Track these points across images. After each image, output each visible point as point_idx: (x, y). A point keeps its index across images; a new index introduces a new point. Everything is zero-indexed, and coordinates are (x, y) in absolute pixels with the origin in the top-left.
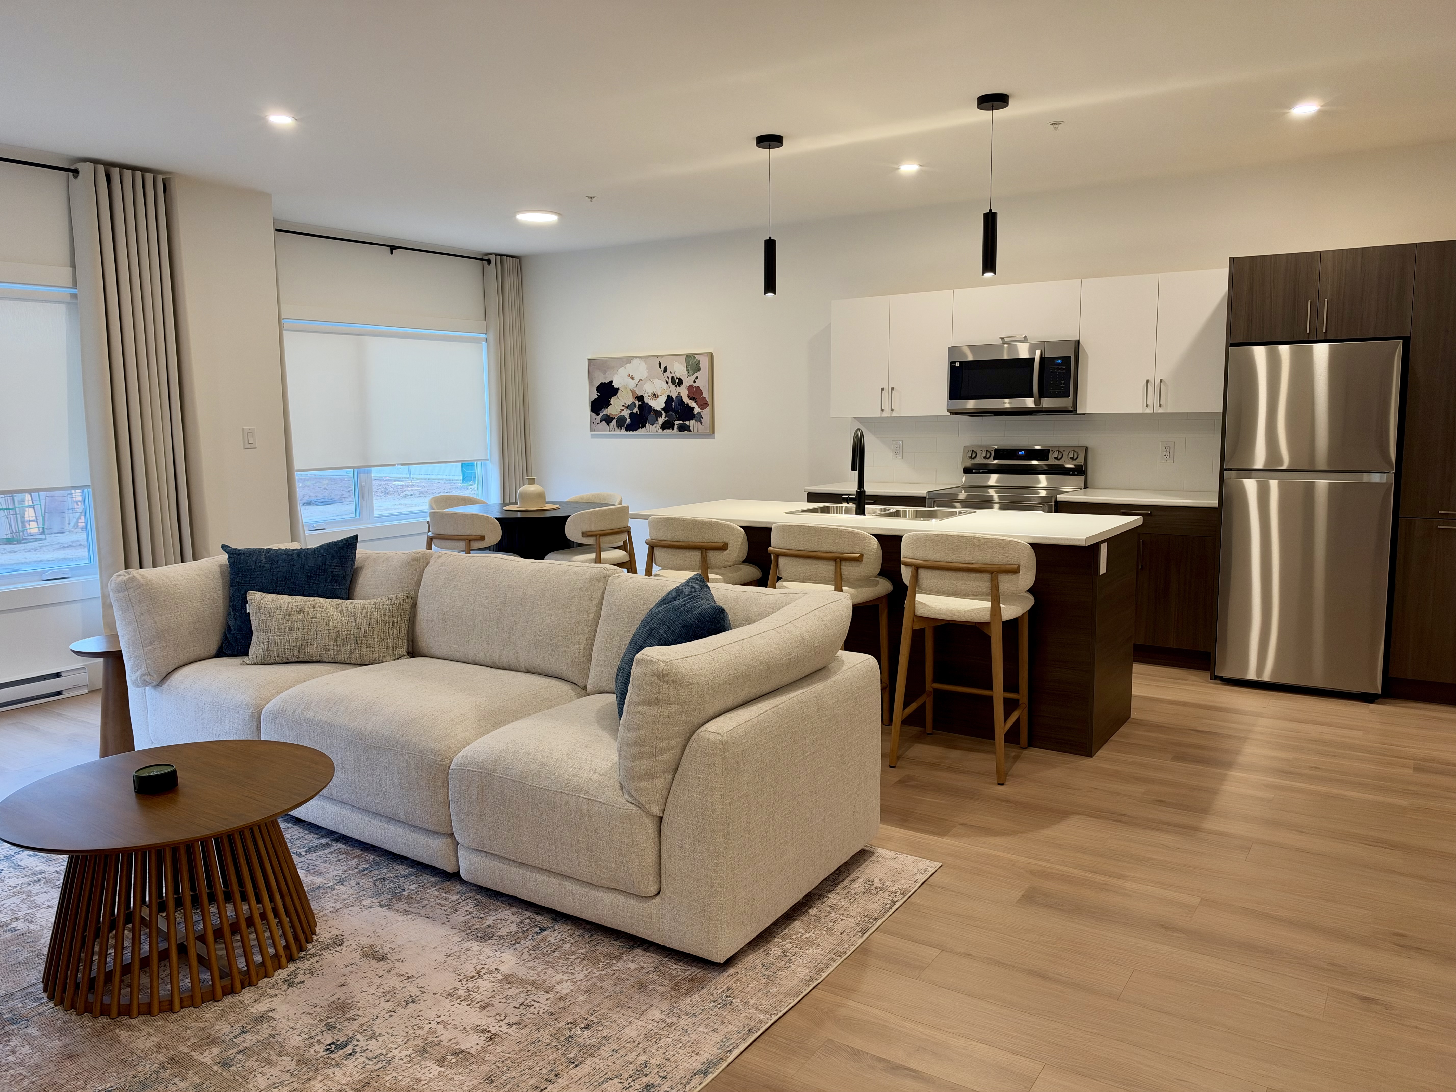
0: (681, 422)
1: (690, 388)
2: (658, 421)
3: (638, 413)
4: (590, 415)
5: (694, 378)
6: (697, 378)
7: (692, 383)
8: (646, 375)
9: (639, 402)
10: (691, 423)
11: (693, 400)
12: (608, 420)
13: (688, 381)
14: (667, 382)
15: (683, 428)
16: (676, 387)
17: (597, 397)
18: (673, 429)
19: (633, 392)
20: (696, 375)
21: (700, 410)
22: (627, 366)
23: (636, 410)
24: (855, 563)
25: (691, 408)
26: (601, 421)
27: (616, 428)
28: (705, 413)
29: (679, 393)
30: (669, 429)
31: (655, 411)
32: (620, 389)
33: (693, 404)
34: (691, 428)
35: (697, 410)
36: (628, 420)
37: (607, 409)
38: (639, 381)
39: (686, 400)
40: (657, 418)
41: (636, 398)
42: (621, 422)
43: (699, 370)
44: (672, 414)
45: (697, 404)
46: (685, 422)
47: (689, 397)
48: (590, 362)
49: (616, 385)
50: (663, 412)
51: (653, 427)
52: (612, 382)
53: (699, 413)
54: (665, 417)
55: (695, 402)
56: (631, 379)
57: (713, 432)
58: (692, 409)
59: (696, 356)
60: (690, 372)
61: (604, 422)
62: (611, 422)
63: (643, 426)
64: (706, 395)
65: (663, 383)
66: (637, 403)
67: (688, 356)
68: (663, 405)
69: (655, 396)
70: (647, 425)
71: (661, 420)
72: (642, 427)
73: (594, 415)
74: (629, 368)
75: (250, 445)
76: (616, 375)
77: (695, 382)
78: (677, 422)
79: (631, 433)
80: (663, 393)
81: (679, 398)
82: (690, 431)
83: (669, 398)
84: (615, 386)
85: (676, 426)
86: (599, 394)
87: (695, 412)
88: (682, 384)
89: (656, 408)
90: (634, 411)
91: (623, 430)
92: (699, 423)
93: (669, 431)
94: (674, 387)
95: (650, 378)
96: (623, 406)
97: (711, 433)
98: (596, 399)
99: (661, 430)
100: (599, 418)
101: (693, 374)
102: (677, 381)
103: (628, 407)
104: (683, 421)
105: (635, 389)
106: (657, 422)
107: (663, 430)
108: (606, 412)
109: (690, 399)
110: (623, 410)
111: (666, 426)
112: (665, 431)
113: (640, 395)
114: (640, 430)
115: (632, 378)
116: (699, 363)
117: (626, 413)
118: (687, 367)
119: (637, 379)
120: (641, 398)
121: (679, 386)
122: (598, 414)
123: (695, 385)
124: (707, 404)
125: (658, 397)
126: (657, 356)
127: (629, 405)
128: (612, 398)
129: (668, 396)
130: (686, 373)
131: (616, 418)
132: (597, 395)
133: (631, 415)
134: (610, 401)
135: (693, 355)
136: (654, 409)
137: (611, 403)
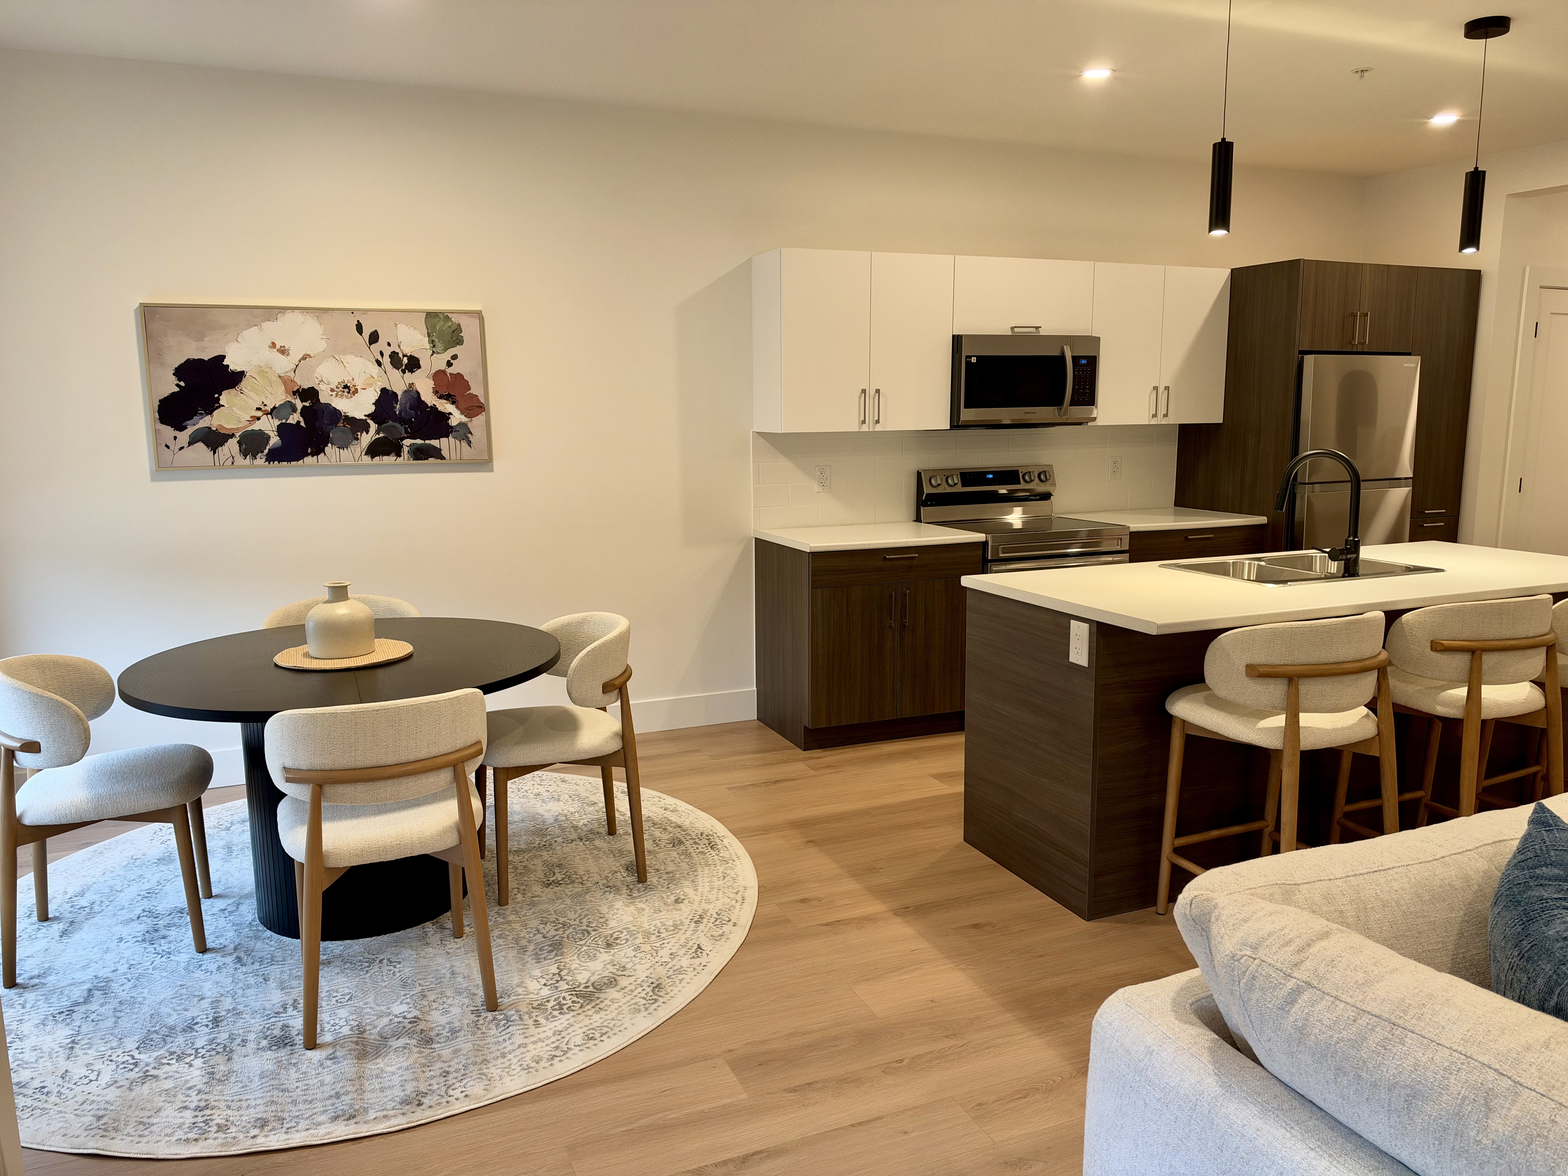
0: (419, 441)
1: (438, 376)
2: (357, 439)
3: (303, 424)
4: (157, 432)
5: (447, 356)
6: (455, 357)
7: (443, 366)
8: (320, 346)
9: (303, 401)
10: (443, 444)
11: (447, 399)
12: (212, 439)
14: (379, 364)
15: (420, 454)
16: (404, 372)
17: (177, 389)
18: (399, 455)
19: (286, 381)
20: (451, 352)
21: (464, 419)
22: (267, 325)
23: (295, 418)
25: (443, 414)
26: (190, 444)
27: (238, 457)
28: (476, 424)
29: (411, 384)
30: (388, 455)
31: (349, 420)
32: (248, 374)
33: (445, 407)
34: (445, 453)
35: (457, 418)
36: (274, 440)
37: (208, 418)
38: (304, 358)
39: (429, 398)
40: (354, 433)
41: (294, 393)
42: (252, 444)
43: (459, 342)
44: (394, 427)
45: (457, 407)
46: (427, 442)
47: (436, 392)
48: (147, 311)
49: (233, 363)
50: (370, 422)
51: (345, 453)
52: (224, 357)
53: (462, 425)
54: (378, 432)
55: (453, 403)
56: (279, 355)
57: (490, 459)
58: (446, 416)
59: (450, 315)
60: (438, 344)
61: (200, 445)
62: (221, 445)
63: (318, 450)
64: (475, 389)
65: (369, 363)
66: (299, 405)
67: (431, 316)
68: (372, 409)
69: (348, 389)
70: (329, 449)
71: (366, 439)
72: (315, 454)
73: (167, 430)
74: (274, 330)
76: (235, 345)
77: (449, 364)
78: (407, 442)
79: (285, 465)
80: (371, 385)
81: (413, 394)
82: (443, 458)
83: (387, 394)
84: (232, 368)
85: (406, 449)
86: (182, 384)
87: (454, 422)
88: (419, 367)
89: (351, 415)
90: (291, 421)
91: (260, 460)
92: (464, 443)
93: (390, 459)
94: (397, 372)
95: (334, 352)
96: (259, 409)
97: (484, 461)
98: (174, 394)
99: (367, 459)
100: (183, 435)
101: (445, 350)
102: (405, 360)
103: (273, 412)
104: (423, 440)
105: (292, 375)
106: (355, 442)
107: (372, 458)
108: (204, 422)
109: (441, 397)
110: (259, 419)
111: (380, 449)
112: (378, 459)
113: (306, 387)
114: (309, 460)
115: (283, 351)
116: (458, 329)
117: (268, 426)
118: (429, 336)
119: (296, 355)
120: (309, 394)
121: (412, 371)
122: (180, 428)
123: (450, 370)
124: (479, 407)
125: (356, 391)
126: (351, 310)
127: (274, 408)
128: (225, 393)
129: (384, 390)
130: (428, 346)
131: (237, 435)
132: (178, 385)
133: (283, 430)
134: (218, 399)
135: (443, 313)
136: (347, 416)
137: (221, 402)
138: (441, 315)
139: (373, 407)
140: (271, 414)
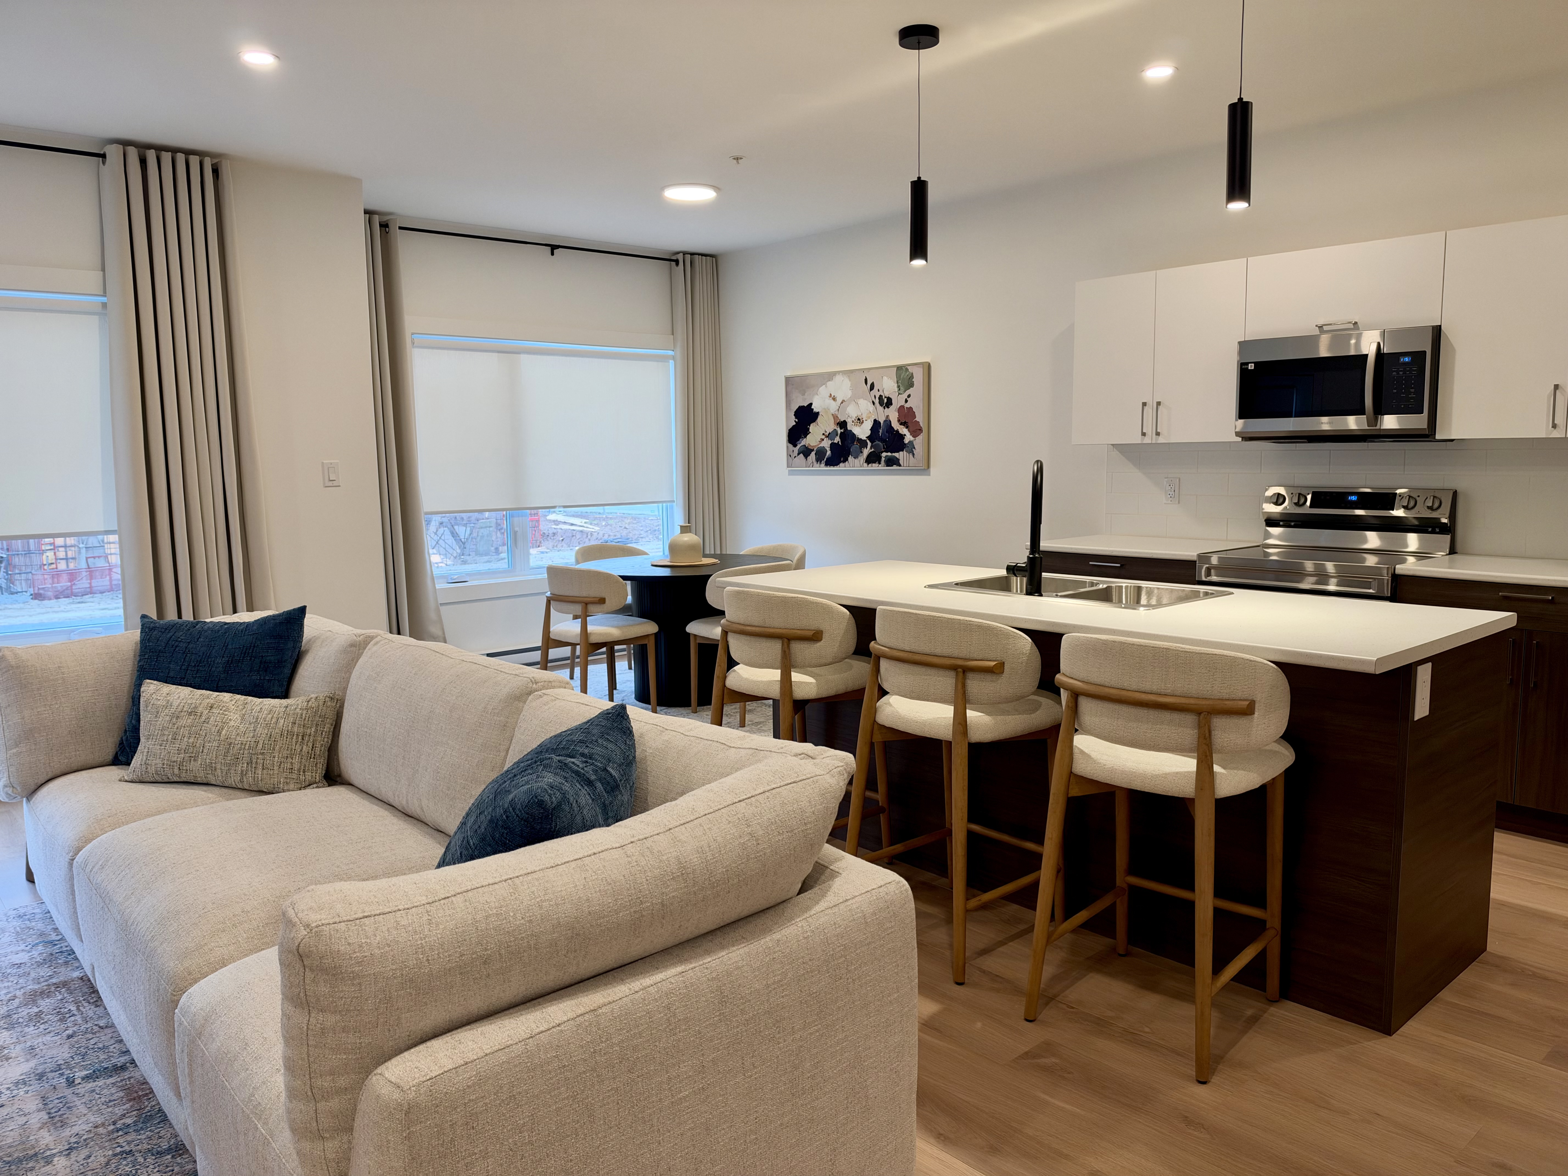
0: (889, 454)
1: (901, 409)
2: (862, 452)
3: (840, 443)
4: (787, 447)
5: (905, 396)
6: (909, 396)
7: (903, 403)
8: (849, 394)
9: (841, 429)
10: (900, 455)
11: (904, 425)
12: (806, 452)
13: (898, 402)
14: (874, 403)
15: (892, 462)
16: (884, 408)
17: (795, 423)
18: (880, 463)
19: (835, 417)
20: (908, 392)
21: (912, 439)
22: (829, 383)
23: (837, 440)
24: (989, 677)
25: (902, 435)
26: (798, 454)
27: (815, 463)
28: (919, 442)
29: (888, 416)
30: (875, 463)
31: (860, 440)
32: (820, 414)
33: (903, 431)
34: (901, 462)
35: (908, 438)
36: (829, 453)
37: (805, 439)
38: (842, 403)
39: (896, 425)
40: (861, 449)
41: (838, 424)
42: (820, 455)
43: (911, 385)
44: (878, 444)
45: (909, 431)
46: (893, 454)
47: (899, 421)
48: (788, 380)
49: (816, 408)
50: (868, 441)
51: (856, 461)
52: (811, 404)
53: (911, 442)
54: (871, 449)
55: (907, 428)
56: (832, 401)
57: (929, 467)
58: (902, 437)
59: (908, 367)
60: (902, 388)
61: (801, 455)
62: (809, 455)
63: (846, 460)
64: (920, 418)
65: (869, 404)
66: (839, 431)
67: (900, 369)
68: (868, 433)
69: (860, 421)
70: (850, 458)
71: (866, 452)
72: (844, 461)
73: (791, 446)
74: (831, 387)
75: (331, 482)
76: (816, 397)
77: (906, 401)
78: (884, 454)
79: (832, 468)
80: (869, 418)
81: (888, 422)
82: (900, 465)
83: (876, 423)
84: (815, 410)
85: (883, 459)
86: (797, 420)
87: (906, 441)
88: (891, 404)
89: (860, 437)
90: (836, 441)
91: (823, 465)
92: (911, 455)
93: (875, 466)
94: (881, 408)
95: (854, 398)
96: (823, 434)
97: (925, 468)
98: (794, 426)
99: (865, 465)
100: (796, 450)
101: (905, 391)
102: (885, 400)
104: (892, 453)
105: (837, 413)
106: (861, 454)
107: (868, 464)
108: (804, 442)
109: (901, 424)
110: (823, 440)
111: (873, 459)
112: (870, 465)
113: (842, 420)
114: (841, 464)
115: (834, 399)
116: (912, 376)
117: (826, 444)
118: (897, 383)
119: (839, 400)
120: (843, 424)
121: (888, 407)
122: (795, 446)
123: (907, 405)
124: (921, 430)
125: (863, 422)
126: (863, 370)
127: (830, 433)
128: (811, 425)
129: (875, 420)
130: (896, 389)
131: (815, 449)
132: (795, 421)
133: (833, 446)
134: (809, 429)
135: (905, 367)
136: (858, 438)
137: (810, 431)
138: (904, 368)
139: (870, 432)
140: (828, 437)
